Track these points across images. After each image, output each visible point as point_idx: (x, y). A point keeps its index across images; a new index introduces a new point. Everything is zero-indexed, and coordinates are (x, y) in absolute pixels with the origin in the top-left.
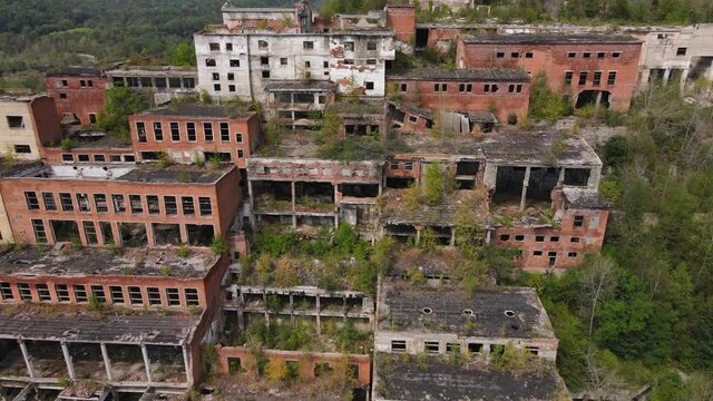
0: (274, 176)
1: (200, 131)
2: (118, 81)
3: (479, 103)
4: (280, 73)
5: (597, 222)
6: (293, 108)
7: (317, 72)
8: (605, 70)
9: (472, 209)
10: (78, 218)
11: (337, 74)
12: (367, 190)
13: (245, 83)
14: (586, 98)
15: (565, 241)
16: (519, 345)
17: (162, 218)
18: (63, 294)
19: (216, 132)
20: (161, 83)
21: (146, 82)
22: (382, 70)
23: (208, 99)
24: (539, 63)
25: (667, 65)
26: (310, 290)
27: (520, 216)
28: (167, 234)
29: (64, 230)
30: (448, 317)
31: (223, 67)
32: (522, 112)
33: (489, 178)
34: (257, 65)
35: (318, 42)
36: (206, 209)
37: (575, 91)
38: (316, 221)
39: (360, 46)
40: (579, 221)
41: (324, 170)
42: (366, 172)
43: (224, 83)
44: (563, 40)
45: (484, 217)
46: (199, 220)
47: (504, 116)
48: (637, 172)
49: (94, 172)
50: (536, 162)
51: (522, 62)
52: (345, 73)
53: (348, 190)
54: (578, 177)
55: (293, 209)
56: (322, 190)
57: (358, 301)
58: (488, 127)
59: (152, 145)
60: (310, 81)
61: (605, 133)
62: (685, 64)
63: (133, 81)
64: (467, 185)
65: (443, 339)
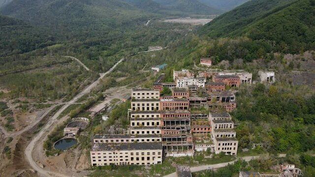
0: (193, 100)
1: (183, 94)
2: (164, 86)
3: (218, 88)
4: (189, 84)
5: (235, 104)
6: (192, 89)
7: (195, 84)
8: (235, 82)
9: (219, 103)
10: (169, 107)
11: (197, 84)
12: (205, 101)
13: (184, 86)
14: (233, 86)
15: (231, 107)
16: (228, 118)
17: (181, 106)
18: (171, 116)
19: (185, 94)
20: (171, 86)
21: (168, 86)
22: (204, 84)
23: (178, 88)
24: (226, 81)
25: (244, 80)
26: (200, 115)
27: (225, 104)
28: (181, 108)
29: (167, 108)
30: (220, 116)
31: (181, 83)
32: (224, 89)
33: (221, 99)
34: (186, 83)
35: (195, 80)
36: (187, 105)
37: (231, 85)
38: (197, 106)
39: (201, 80)
40: (233, 104)
41: (199, 99)
42: (205, 99)
43: (181, 86)
44: (229, 77)
45: (221, 104)
46: (186, 106)
47: (221, 89)
48: (240, 98)
49: (167, 100)
50: (227, 97)
51: (223, 81)
52: (199, 84)
53: (203, 101)
54: (232, 98)
55: (195, 104)
56: (199, 102)
57: (206, 116)
58: (220, 91)
59: (176, 96)
60: (194, 85)
61: (236, 91)
62: (247, 79)
63: (166, 86)
64: (218, 100)
65: (219, 118)
